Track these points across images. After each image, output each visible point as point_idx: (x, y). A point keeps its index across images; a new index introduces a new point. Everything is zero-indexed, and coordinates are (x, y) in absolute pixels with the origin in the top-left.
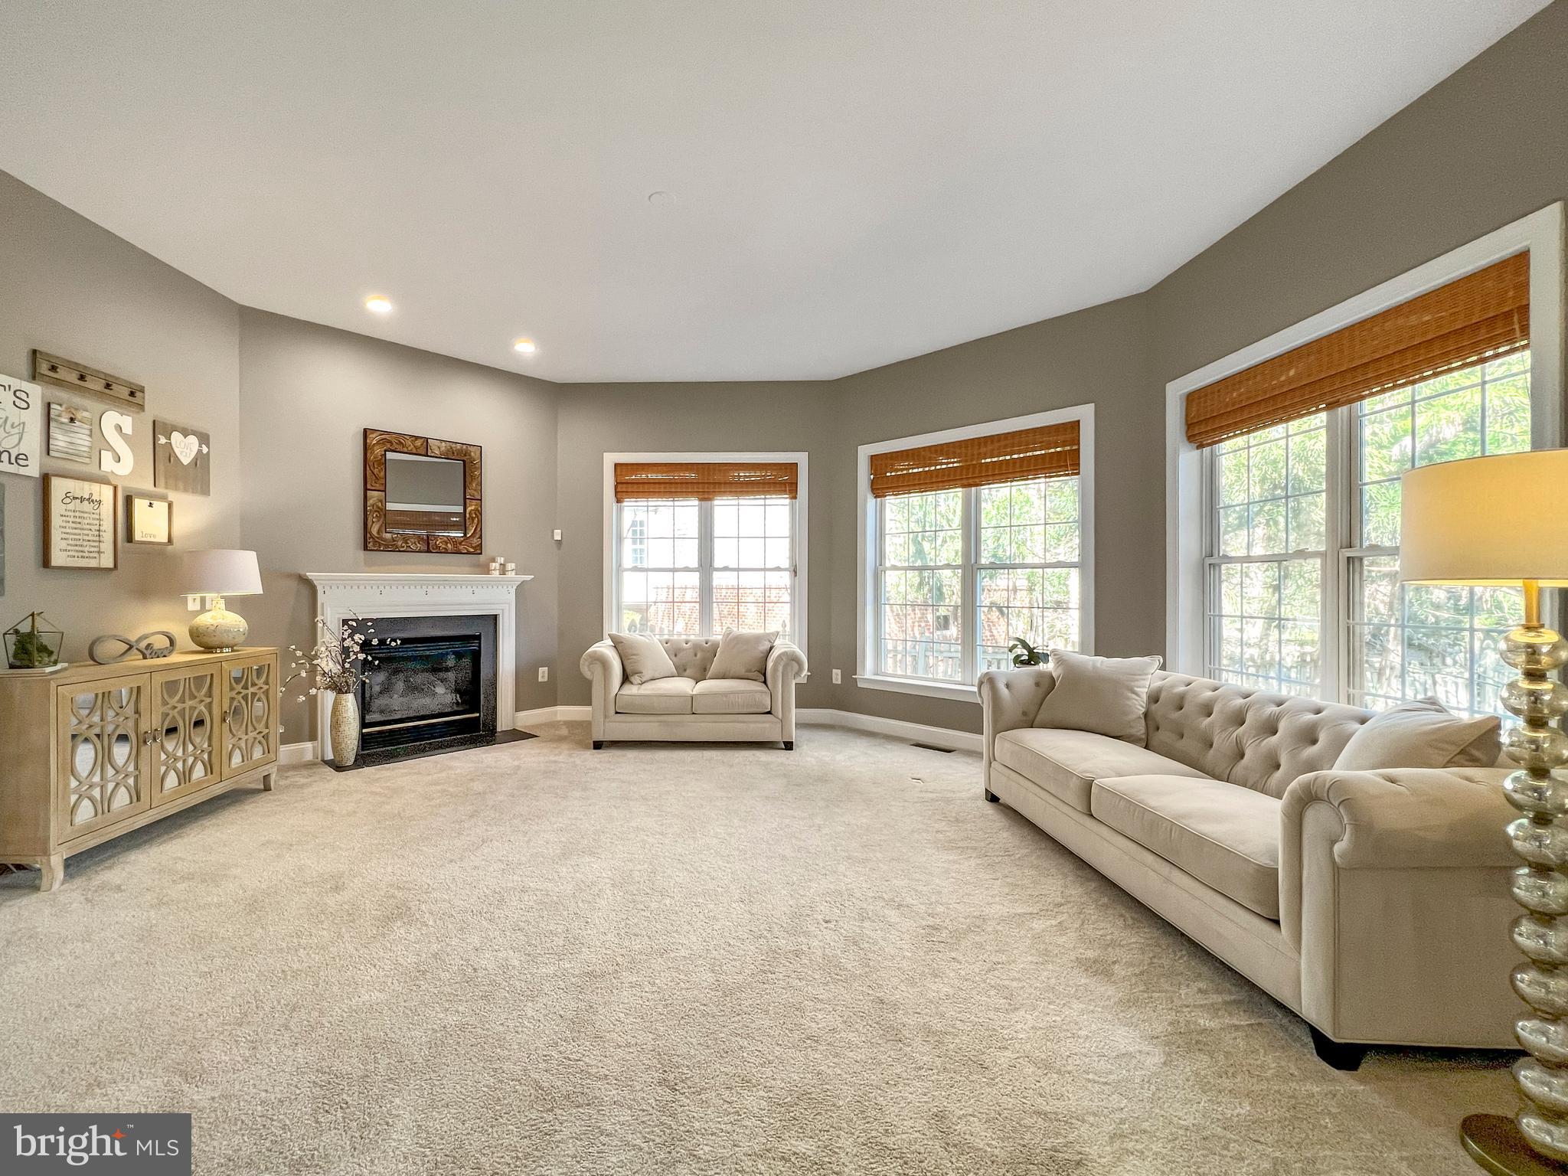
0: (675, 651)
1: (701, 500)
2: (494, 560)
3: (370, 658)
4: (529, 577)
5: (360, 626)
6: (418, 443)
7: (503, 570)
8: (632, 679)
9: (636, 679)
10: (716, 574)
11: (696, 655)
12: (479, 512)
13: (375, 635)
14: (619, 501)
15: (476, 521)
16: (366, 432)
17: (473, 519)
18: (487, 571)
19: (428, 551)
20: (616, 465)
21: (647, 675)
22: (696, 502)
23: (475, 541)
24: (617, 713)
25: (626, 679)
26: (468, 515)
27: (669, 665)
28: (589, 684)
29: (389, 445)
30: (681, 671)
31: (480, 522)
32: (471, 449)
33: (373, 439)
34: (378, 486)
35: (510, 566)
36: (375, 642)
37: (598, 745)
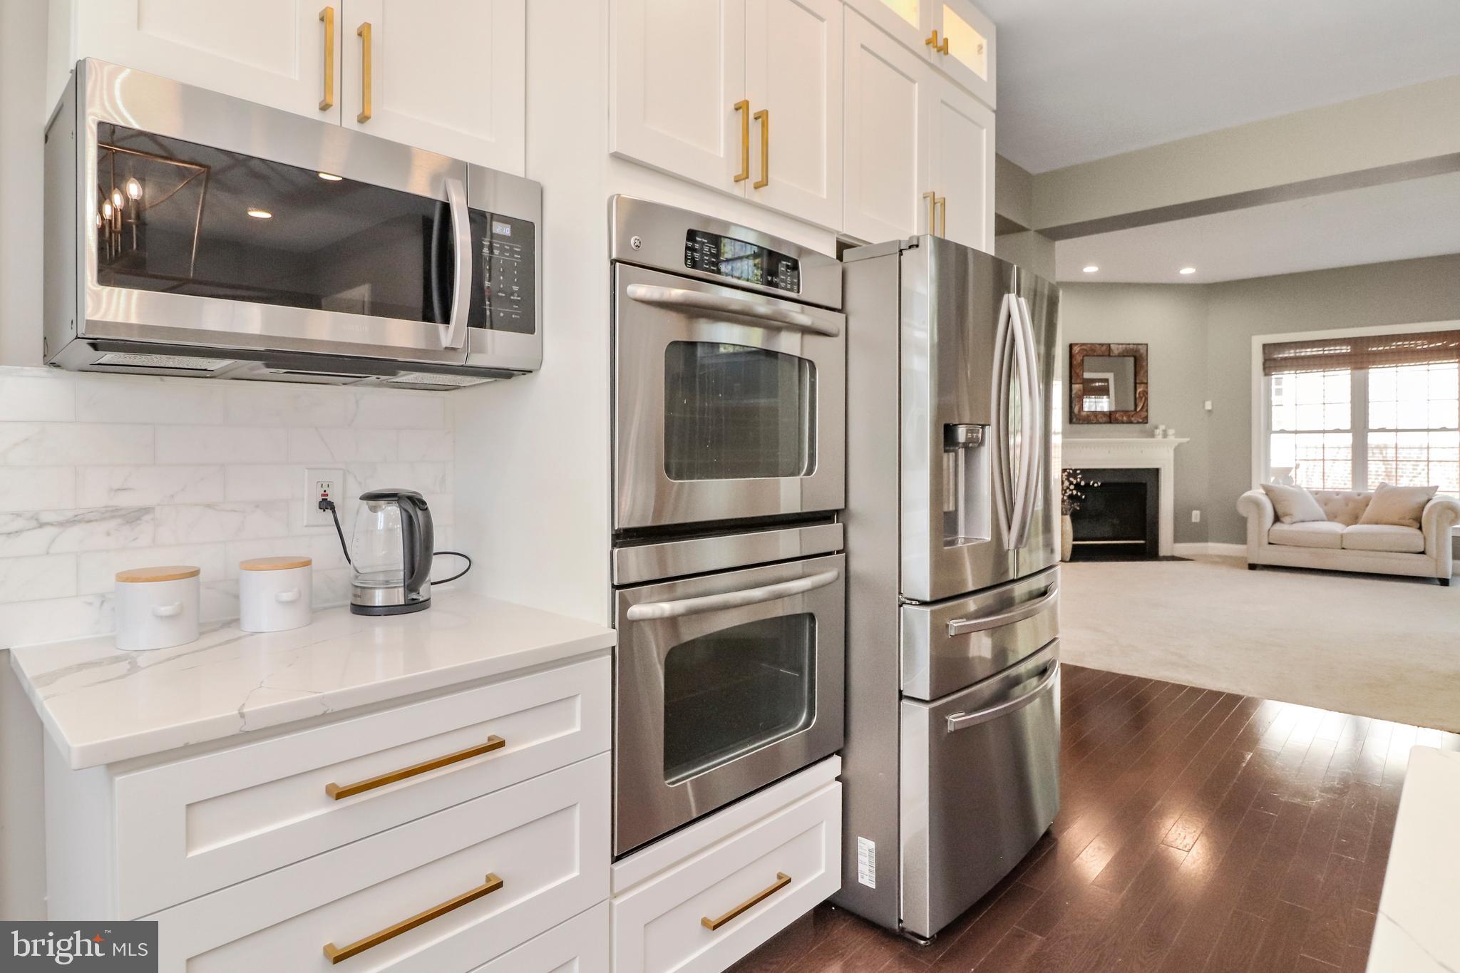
0: (1324, 498)
1: (1352, 369)
2: (1156, 428)
3: (1079, 494)
4: (1185, 440)
5: (1074, 473)
6: (1104, 348)
7: (1165, 435)
8: (1282, 519)
9: (1286, 519)
10: (1370, 434)
11: (1347, 505)
12: (1145, 393)
13: (1081, 479)
14: (1266, 375)
15: (1143, 399)
16: (1071, 346)
17: (1141, 398)
18: (1152, 435)
19: (1110, 422)
20: (1264, 346)
21: (1298, 516)
22: (1349, 372)
23: (1144, 414)
24: (1270, 543)
25: (1277, 519)
26: (1137, 396)
27: (1319, 511)
28: (1243, 521)
29: (1085, 352)
30: (1332, 517)
31: (1146, 399)
32: (1140, 347)
33: (1076, 349)
34: (1079, 381)
35: (1171, 432)
36: (1083, 483)
37: (1253, 567)
